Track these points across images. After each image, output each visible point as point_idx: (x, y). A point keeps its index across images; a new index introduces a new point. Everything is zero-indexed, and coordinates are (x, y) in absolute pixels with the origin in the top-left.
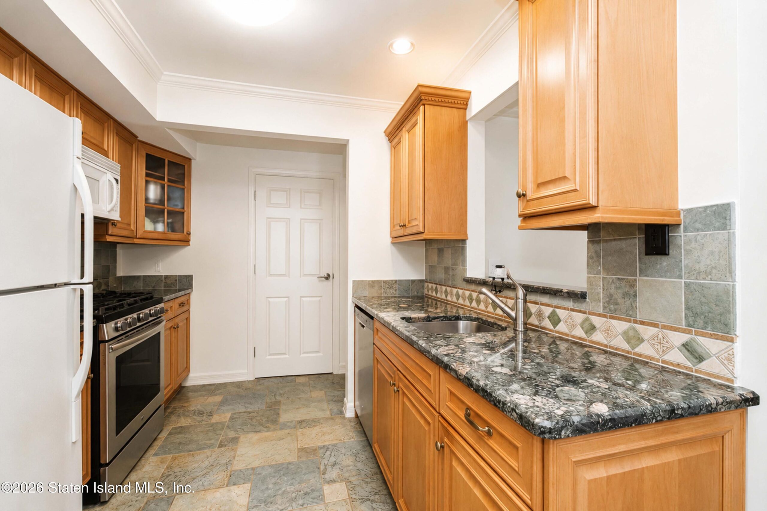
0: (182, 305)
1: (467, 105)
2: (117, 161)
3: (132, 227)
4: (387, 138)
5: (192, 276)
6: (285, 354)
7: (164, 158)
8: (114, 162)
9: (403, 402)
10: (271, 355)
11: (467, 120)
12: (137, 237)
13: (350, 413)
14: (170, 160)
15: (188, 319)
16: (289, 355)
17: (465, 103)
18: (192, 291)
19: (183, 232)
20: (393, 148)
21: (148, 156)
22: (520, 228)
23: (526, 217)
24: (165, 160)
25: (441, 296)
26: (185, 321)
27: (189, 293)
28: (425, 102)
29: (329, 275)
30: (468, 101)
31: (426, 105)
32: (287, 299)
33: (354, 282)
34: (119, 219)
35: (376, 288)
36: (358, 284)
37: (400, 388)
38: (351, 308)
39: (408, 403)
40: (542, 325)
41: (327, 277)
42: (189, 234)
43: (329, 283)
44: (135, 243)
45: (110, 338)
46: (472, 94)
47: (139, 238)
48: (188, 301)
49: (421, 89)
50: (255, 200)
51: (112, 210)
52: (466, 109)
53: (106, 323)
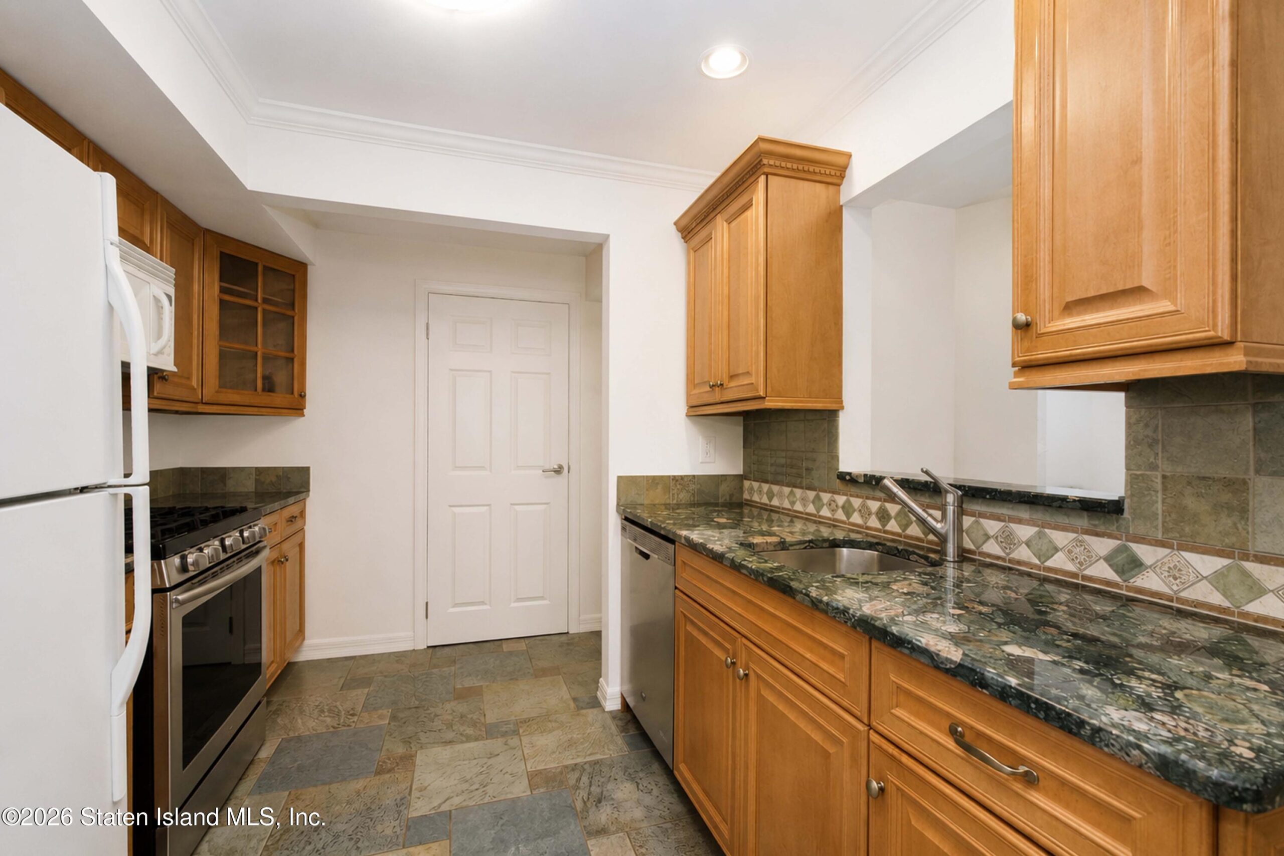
0: (292, 519)
1: (842, 177)
2: (169, 263)
3: (194, 383)
4: (680, 234)
5: (308, 469)
6: (483, 603)
7: (255, 260)
8: (164, 264)
9: (759, 695)
10: (456, 605)
11: (841, 203)
12: (204, 401)
13: (612, 704)
14: (267, 264)
15: (301, 546)
16: (491, 606)
17: (838, 174)
18: (309, 496)
19: (292, 393)
20: (692, 252)
21: (222, 254)
22: (1014, 387)
23: (1026, 367)
24: (257, 264)
25: (761, 499)
26: (298, 549)
27: (305, 499)
28: (766, 170)
29: (561, 467)
30: (845, 171)
31: (769, 176)
32: (488, 507)
33: (620, 479)
34: (175, 369)
35: (659, 489)
36: (625, 483)
37: (751, 670)
38: (614, 522)
39: (771, 698)
40: (1011, 556)
41: (558, 471)
42: (302, 396)
43: (562, 480)
44: (200, 411)
45: (172, 584)
46: (853, 158)
47: (206, 404)
48: (302, 514)
49: (764, 146)
50: (428, 339)
51: (160, 352)
52: (839, 185)
53: (165, 558)
